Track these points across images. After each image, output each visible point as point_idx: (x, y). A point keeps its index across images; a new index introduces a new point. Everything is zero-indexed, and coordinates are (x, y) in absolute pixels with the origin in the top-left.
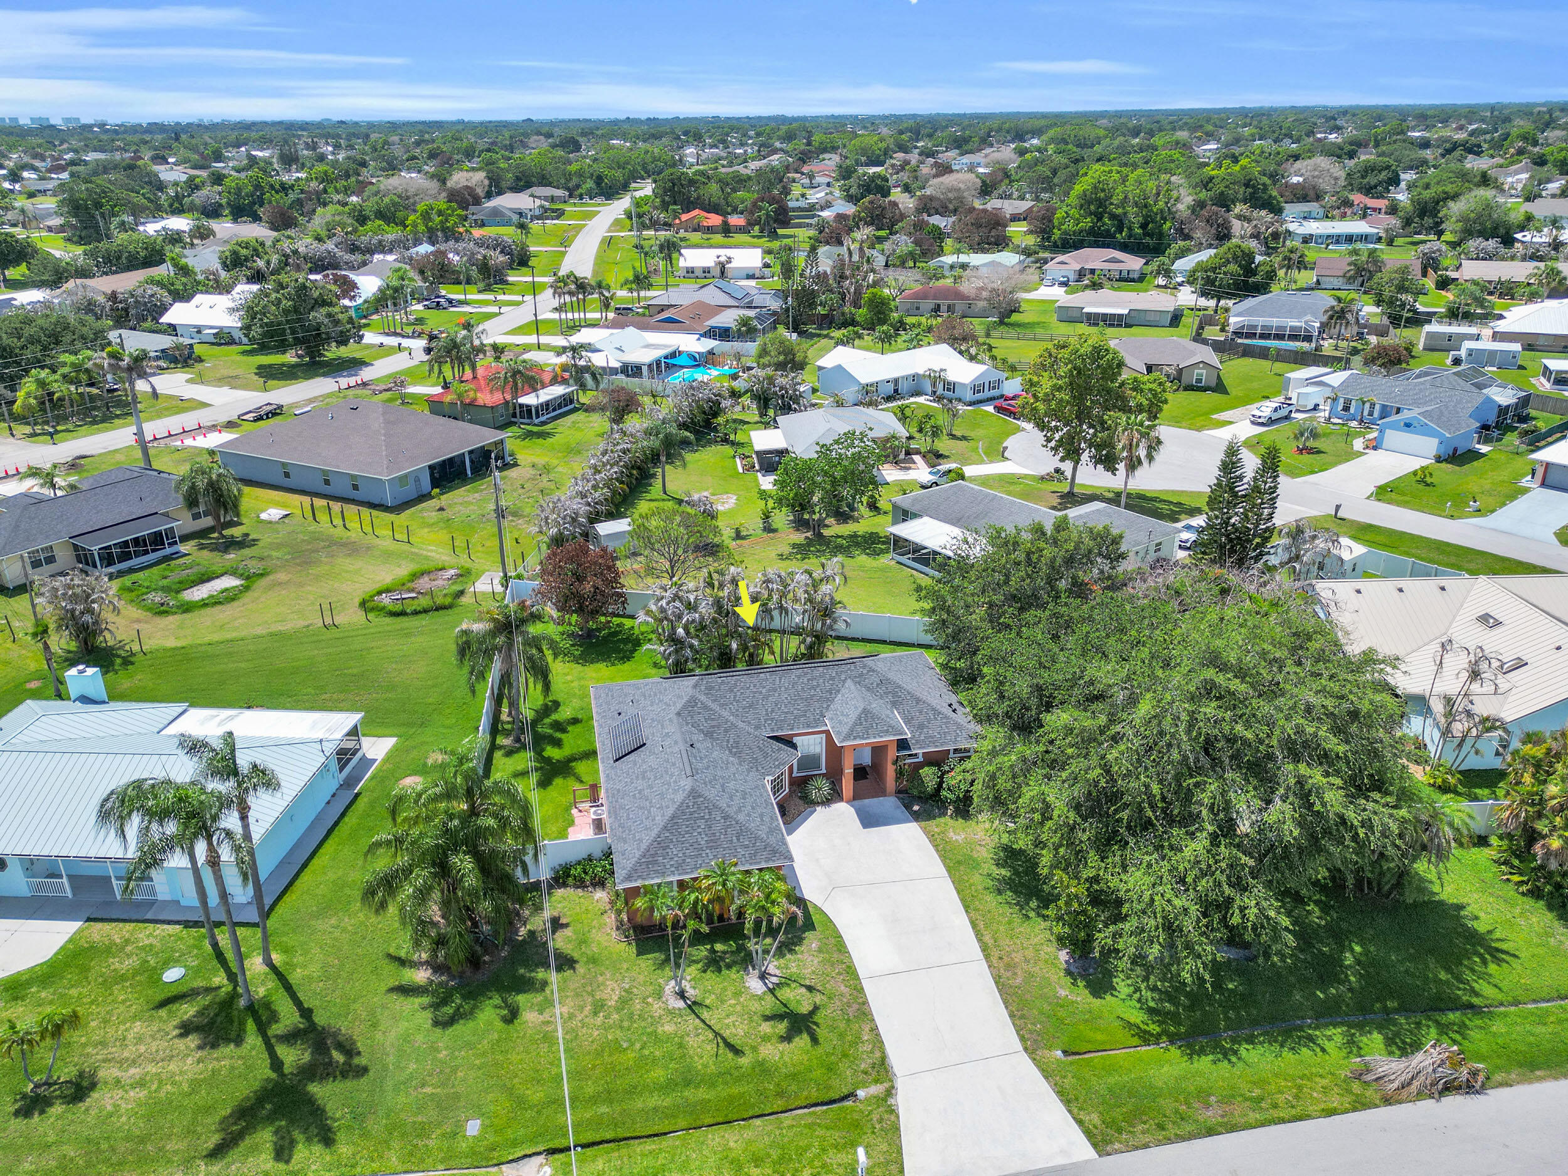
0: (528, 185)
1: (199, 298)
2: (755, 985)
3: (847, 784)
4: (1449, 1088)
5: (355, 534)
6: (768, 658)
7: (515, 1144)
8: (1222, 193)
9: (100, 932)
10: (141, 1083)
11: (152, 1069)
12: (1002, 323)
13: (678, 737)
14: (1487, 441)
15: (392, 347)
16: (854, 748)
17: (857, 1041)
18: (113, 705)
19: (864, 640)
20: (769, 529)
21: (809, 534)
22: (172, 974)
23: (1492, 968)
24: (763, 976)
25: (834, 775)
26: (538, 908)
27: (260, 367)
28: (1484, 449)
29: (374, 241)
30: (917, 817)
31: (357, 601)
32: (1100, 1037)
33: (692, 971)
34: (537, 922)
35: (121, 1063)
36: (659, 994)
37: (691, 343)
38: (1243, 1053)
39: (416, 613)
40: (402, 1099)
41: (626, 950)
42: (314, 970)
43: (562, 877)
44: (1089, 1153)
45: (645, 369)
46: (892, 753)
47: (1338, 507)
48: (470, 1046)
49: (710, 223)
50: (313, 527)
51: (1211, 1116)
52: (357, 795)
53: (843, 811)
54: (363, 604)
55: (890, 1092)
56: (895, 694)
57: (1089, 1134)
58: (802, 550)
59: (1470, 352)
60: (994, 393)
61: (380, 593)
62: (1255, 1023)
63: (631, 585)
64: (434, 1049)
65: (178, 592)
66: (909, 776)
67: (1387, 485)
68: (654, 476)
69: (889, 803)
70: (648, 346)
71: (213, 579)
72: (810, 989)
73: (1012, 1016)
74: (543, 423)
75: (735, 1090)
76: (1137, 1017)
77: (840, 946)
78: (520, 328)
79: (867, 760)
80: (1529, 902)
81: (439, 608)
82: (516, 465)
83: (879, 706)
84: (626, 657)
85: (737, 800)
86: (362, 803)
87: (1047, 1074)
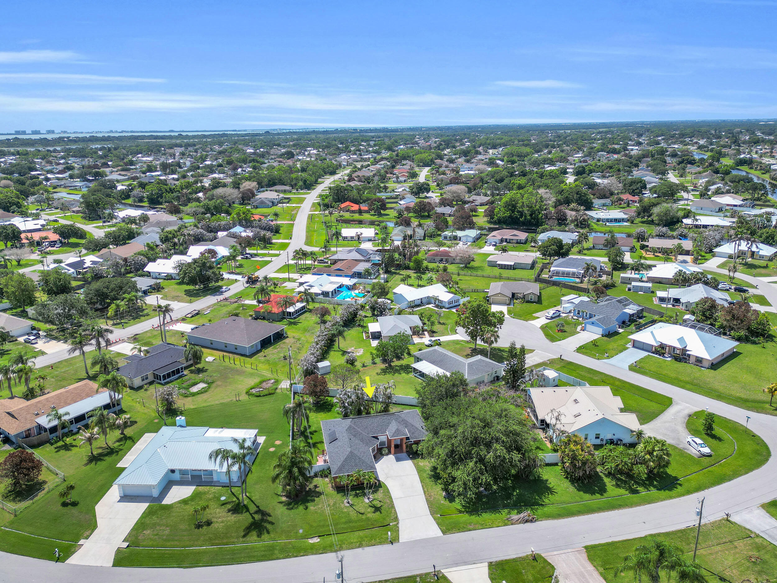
0: (274, 184)
1: (159, 261)
2: (367, 501)
3: (393, 449)
4: (527, 521)
5: (238, 366)
6: (372, 411)
7: (311, 535)
8: (567, 197)
9: (201, 489)
10: (222, 522)
11: (224, 519)
12: (466, 267)
13: (346, 437)
14: (622, 328)
15: (233, 280)
16: (395, 439)
17: (391, 513)
18: (188, 428)
19: (402, 404)
20: (374, 363)
21: (387, 365)
22: (223, 498)
23: (550, 496)
24: (368, 498)
25: (389, 448)
26: (311, 483)
27: (186, 291)
28: (621, 330)
29: (217, 225)
30: (411, 459)
31: (245, 392)
32: (450, 512)
33: (351, 497)
34: (311, 486)
35: (216, 518)
36: (343, 503)
37: (347, 281)
38: (483, 515)
39: (264, 396)
40: (283, 525)
41: (334, 493)
42: (257, 497)
43: (316, 475)
44: (442, 535)
45: (330, 294)
46: (405, 441)
47: (561, 356)
48: (298, 514)
49: (353, 209)
50: (224, 364)
51: (471, 527)
52: (258, 453)
53: (391, 457)
54: (247, 393)
55: (398, 523)
56: (406, 424)
57: (442, 531)
58: (384, 371)
59: (634, 286)
60: (457, 304)
61: (251, 389)
62: (488, 509)
63: (331, 386)
64: (289, 515)
65: (188, 389)
66: (409, 447)
67: (582, 346)
68: (335, 341)
69: (404, 455)
70: (331, 283)
71: (197, 384)
72: (380, 501)
73: (429, 507)
74: (295, 318)
75: (362, 524)
76: (459, 507)
77: (388, 492)
78: (280, 269)
79: (399, 443)
80: (566, 480)
81: (270, 394)
82: (287, 337)
83: (401, 427)
84: (329, 410)
85: (362, 454)
86: (260, 455)
87: (435, 519)
